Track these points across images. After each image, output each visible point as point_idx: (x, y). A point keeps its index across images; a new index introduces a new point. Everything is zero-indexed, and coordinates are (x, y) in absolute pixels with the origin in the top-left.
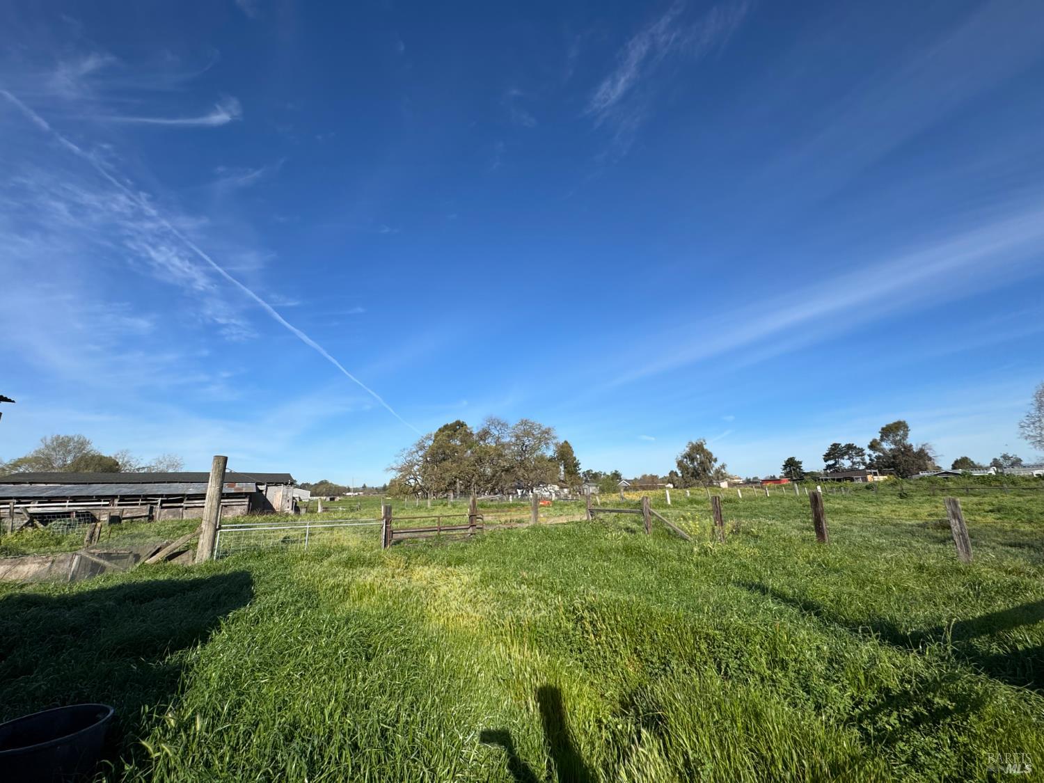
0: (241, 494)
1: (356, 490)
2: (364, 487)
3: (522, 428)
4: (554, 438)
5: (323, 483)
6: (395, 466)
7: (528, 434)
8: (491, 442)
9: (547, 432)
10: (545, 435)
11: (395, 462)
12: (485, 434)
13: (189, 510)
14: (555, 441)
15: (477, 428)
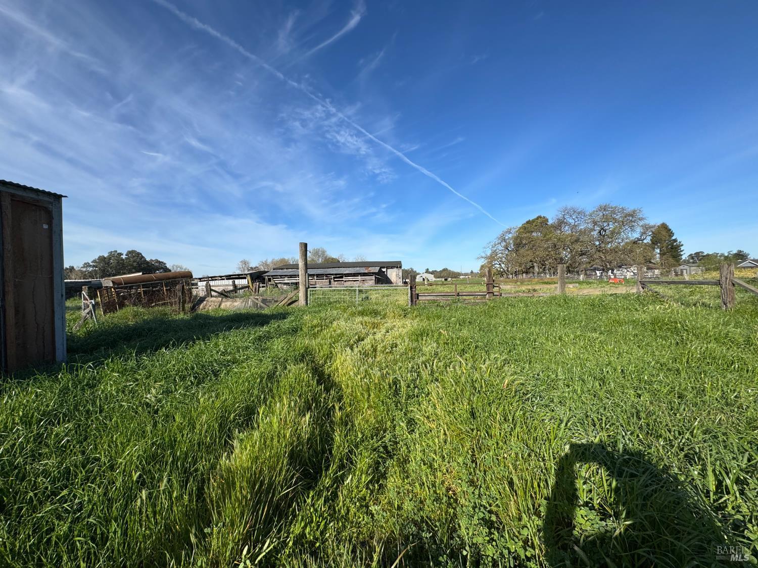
0: (370, 273)
1: (466, 274)
2: (472, 272)
3: (602, 214)
4: (641, 219)
5: (445, 270)
6: (484, 255)
7: (606, 219)
8: (567, 230)
9: (632, 214)
10: (630, 218)
11: (484, 252)
12: (561, 223)
13: (347, 282)
14: (641, 223)
15: (552, 219)
